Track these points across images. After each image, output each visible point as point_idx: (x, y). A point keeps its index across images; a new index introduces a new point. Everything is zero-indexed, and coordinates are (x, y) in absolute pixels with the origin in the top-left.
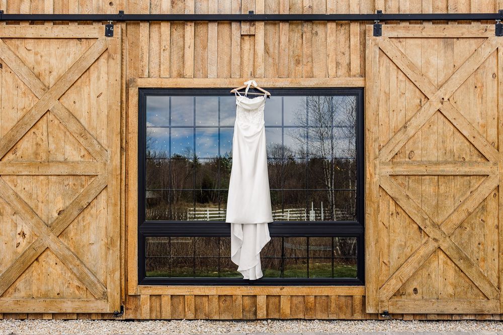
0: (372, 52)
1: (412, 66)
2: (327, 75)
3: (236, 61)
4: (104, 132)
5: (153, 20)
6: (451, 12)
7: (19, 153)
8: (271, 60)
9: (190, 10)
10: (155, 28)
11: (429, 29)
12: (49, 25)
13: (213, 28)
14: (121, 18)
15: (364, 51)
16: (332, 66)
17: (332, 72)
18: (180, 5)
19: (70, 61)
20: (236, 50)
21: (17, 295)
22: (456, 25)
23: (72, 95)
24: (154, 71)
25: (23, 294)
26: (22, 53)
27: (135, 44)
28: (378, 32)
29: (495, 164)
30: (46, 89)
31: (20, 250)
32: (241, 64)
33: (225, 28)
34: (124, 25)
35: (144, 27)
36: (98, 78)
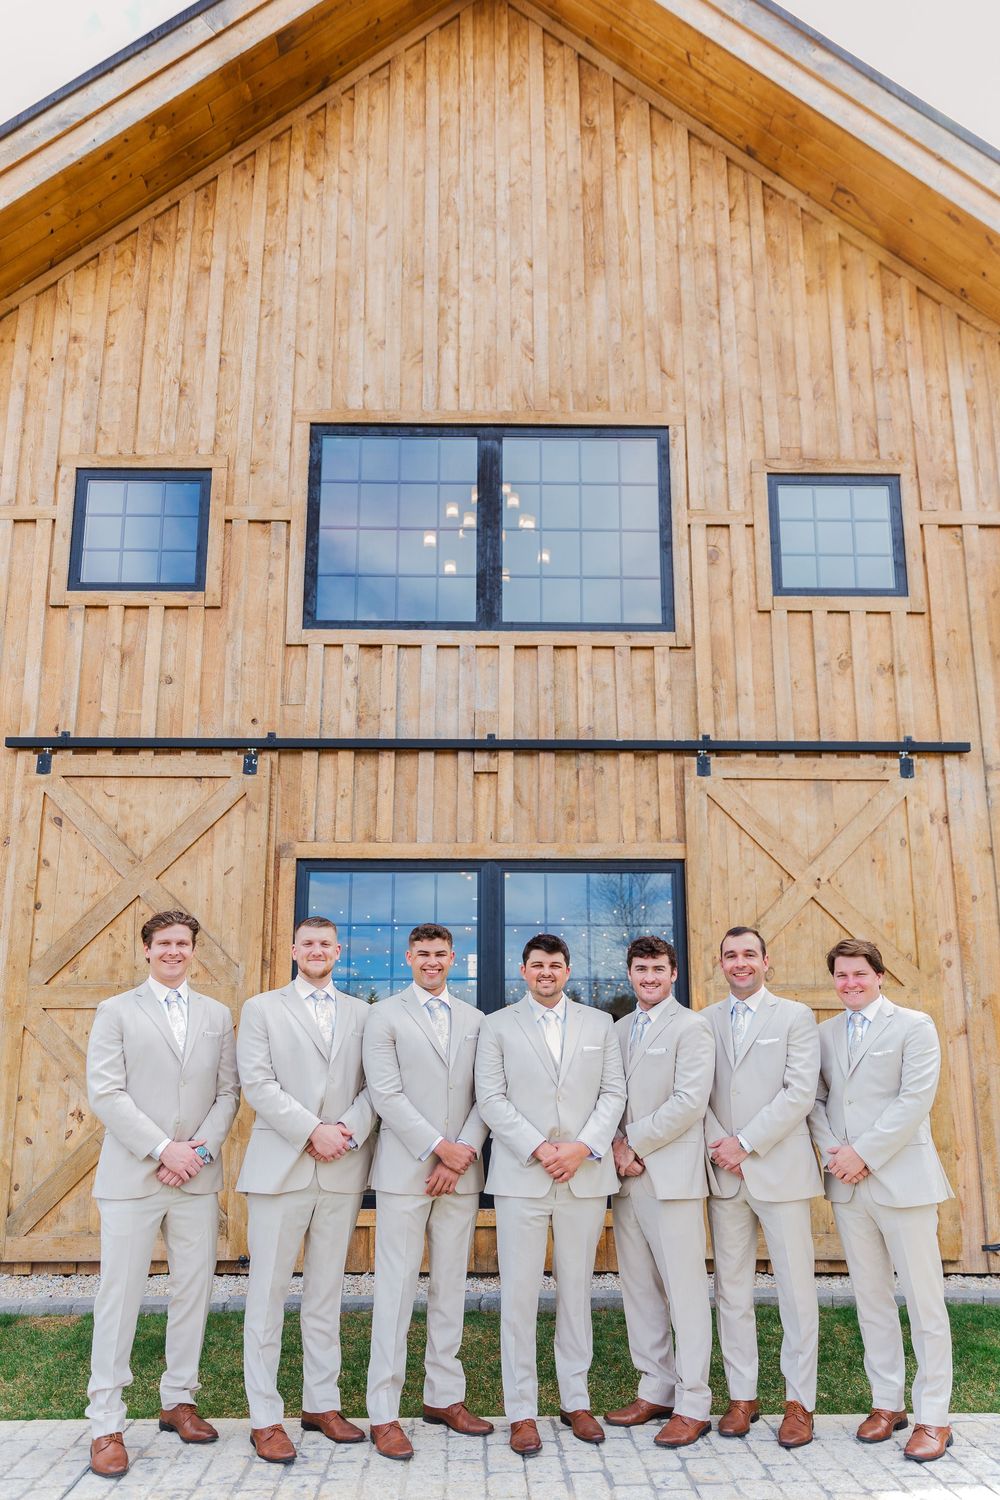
0: (695, 801)
1: (763, 825)
2: (621, 839)
3: (466, 815)
4: (234, 934)
5: (327, 747)
6: (825, 738)
7: (81, 971)
8: (524, 814)
9: (388, 732)
10: (328, 760)
11: (789, 764)
12: (146, 756)
13: (427, 759)
14: (271, 744)
15: (683, 799)
16: (629, 825)
17: (629, 833)
18: (372, 723)
19: (180, 814)
20: (465, 797)
21: (60, 1228)
22: (834, 758)
23: (181, 871)
24: (325, 832)
25: (71, 1226)
26: (98, 800)
27: (293, 787)
28: (704, 770)
29: (915, 990)
30: (136, 860)
31: (72, 1143)
32: (475, 818)
33: (447, 761)
34: (274, 756)
35: (310, 758)
36: (228, 843)
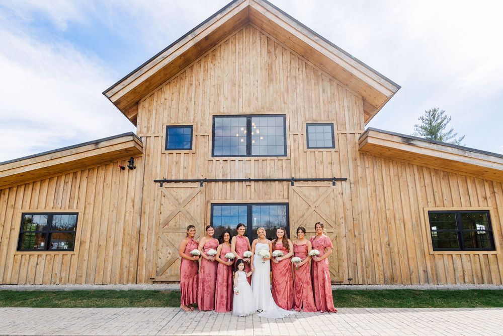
0: (291, 191)
1: (305, 196)
2: (276, 199)
3: (244, 194)
4: (199, 218)
5: (216, 181)
6: (317, 178)
7: (169, 225)
8: (256, 194)
9: (229, 178)
10: (217, 183)
11: (310, 183)
12: (181, 183)
13: (237, 183)
14: (206, 180)
15: (288, 191)
16: (277, 196)
17: (277, 198)
18: (226, 176)
19: (188, 195)
20: (244, 190)
21: (167, 275)
22: (319, 182)
23: (188, 206)
24: (216, 197)
25: (169, 274)
26: (172, 192)
27: (210, 189)
28: (292, 185)
29: (335, 228)
30: (179, 204)
31: (168, 259)
32: (246, 195)
33: (241, 183)
34: (206, 183)
35: (213, 183)
36: (197, 200)
